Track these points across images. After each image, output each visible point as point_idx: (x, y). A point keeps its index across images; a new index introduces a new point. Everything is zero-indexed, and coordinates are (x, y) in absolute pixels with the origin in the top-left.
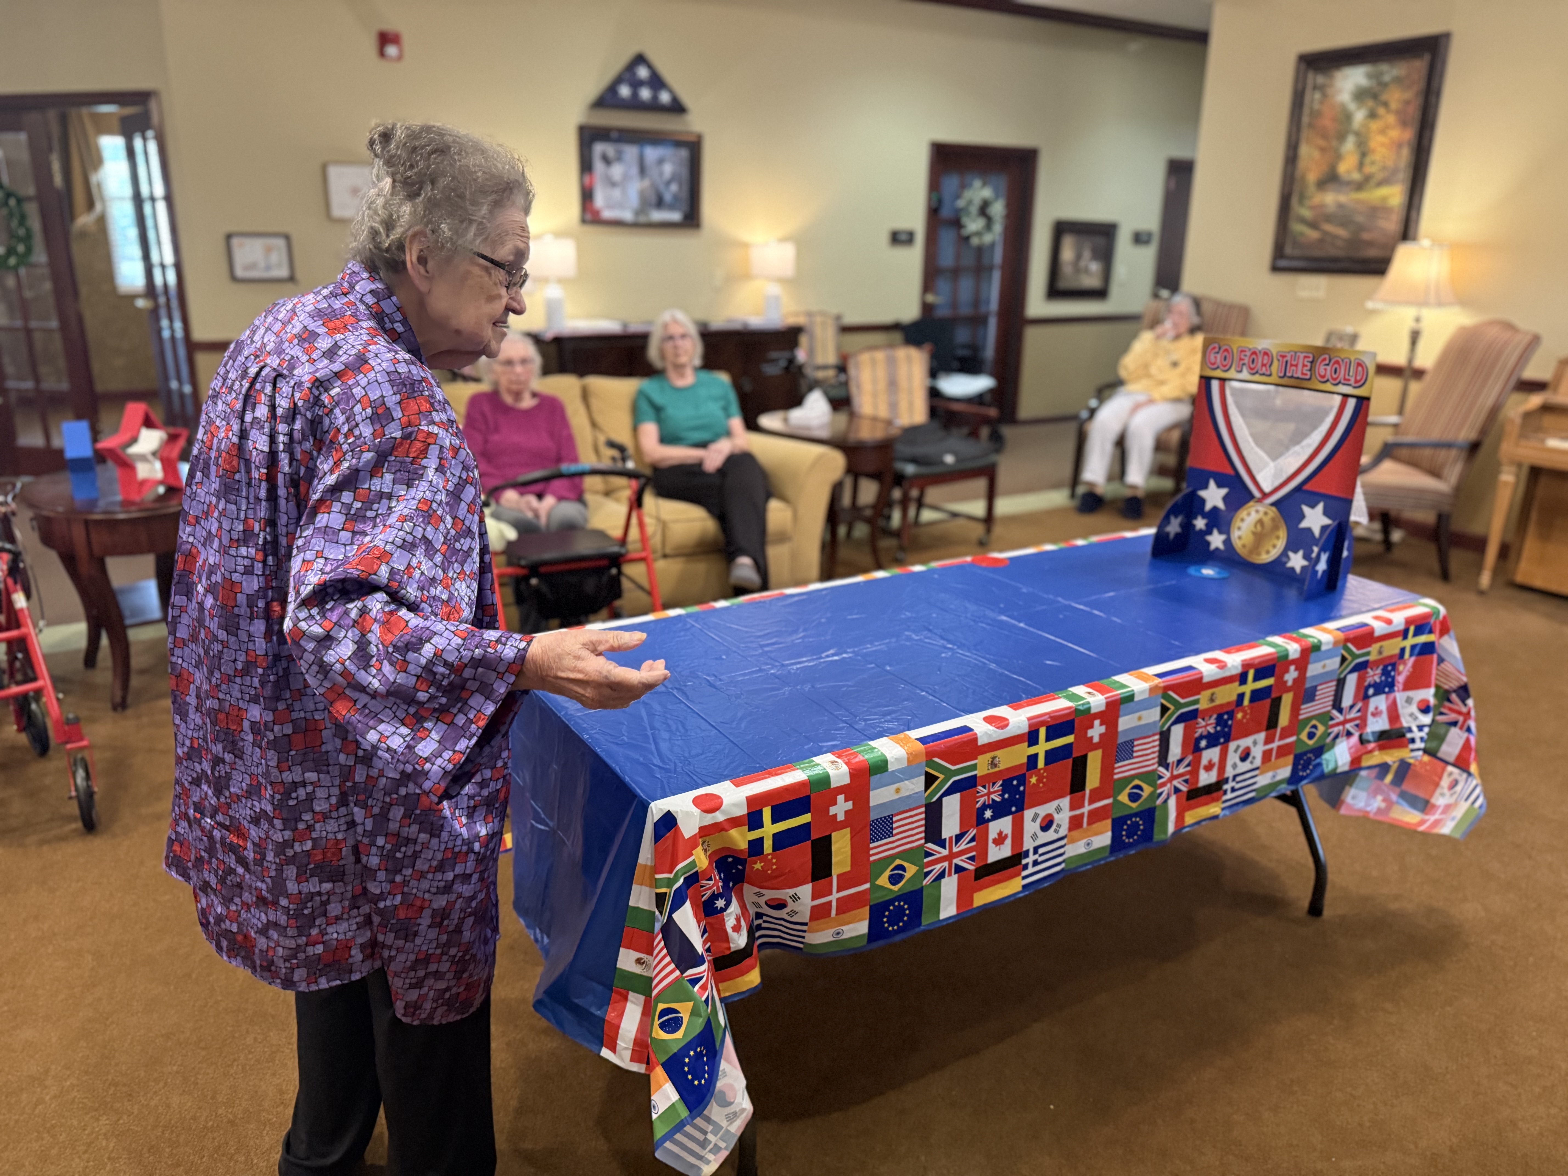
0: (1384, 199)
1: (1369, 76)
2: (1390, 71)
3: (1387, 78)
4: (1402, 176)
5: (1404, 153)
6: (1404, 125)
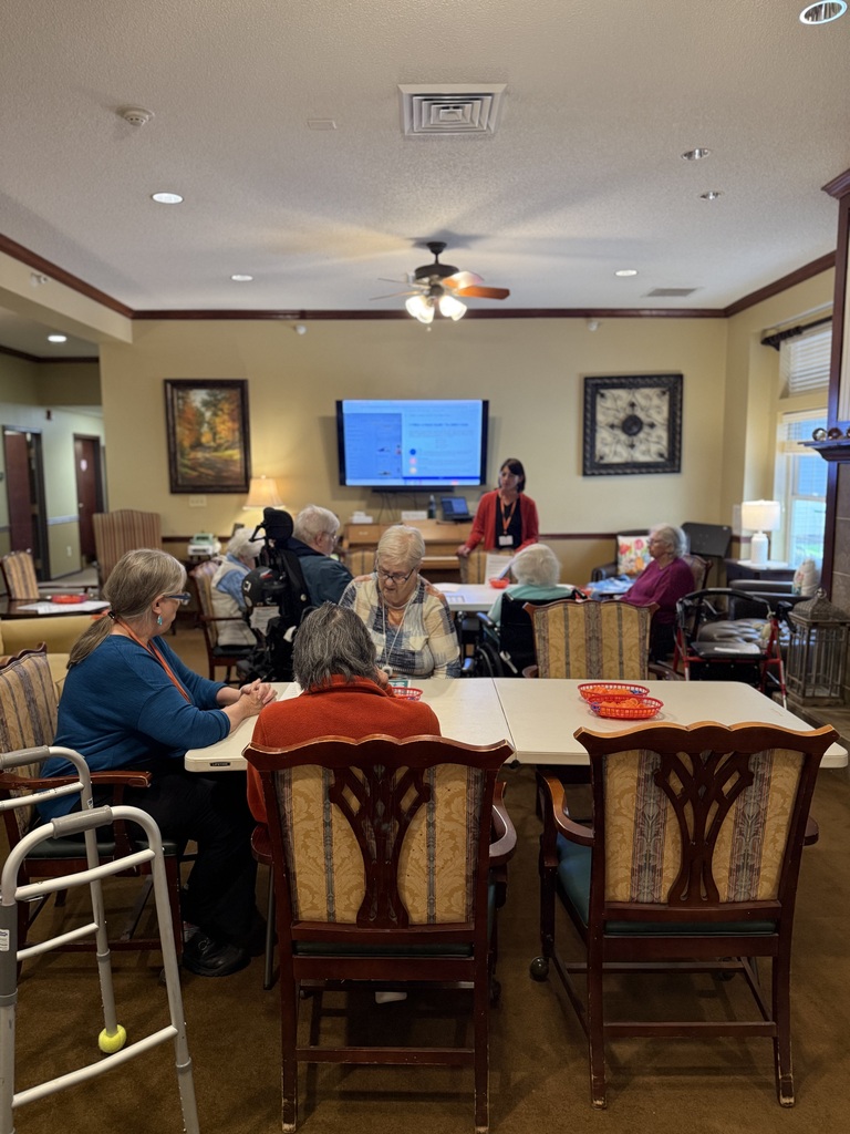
0: (231, 456)
1: (209, 395)
2: (221, 394)
3: (219, 397)
4: (237, 445)
5: (237, 434)
6: (233, 420)
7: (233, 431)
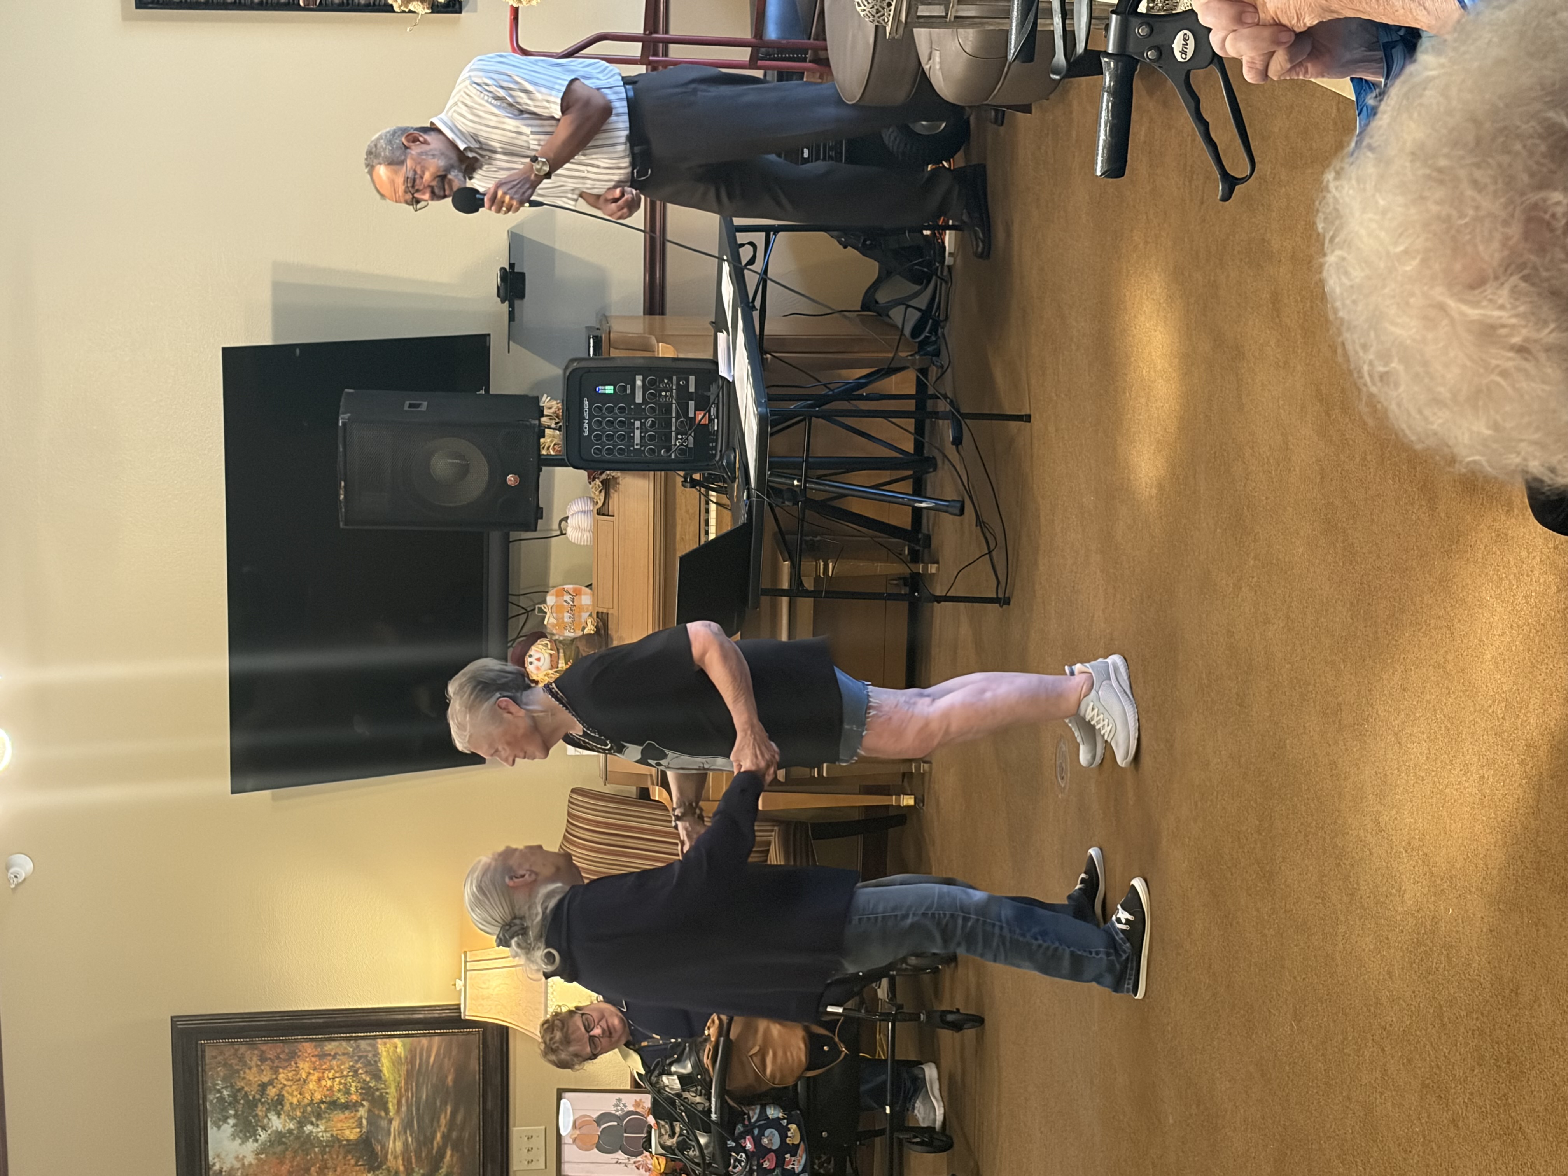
0: (396, 1062)
1: (221, 1120)
3: (226, 1094)
4: (363, 1044)
5: (330, 1047)
6: (293, 1056)
7: (322, 1056)
